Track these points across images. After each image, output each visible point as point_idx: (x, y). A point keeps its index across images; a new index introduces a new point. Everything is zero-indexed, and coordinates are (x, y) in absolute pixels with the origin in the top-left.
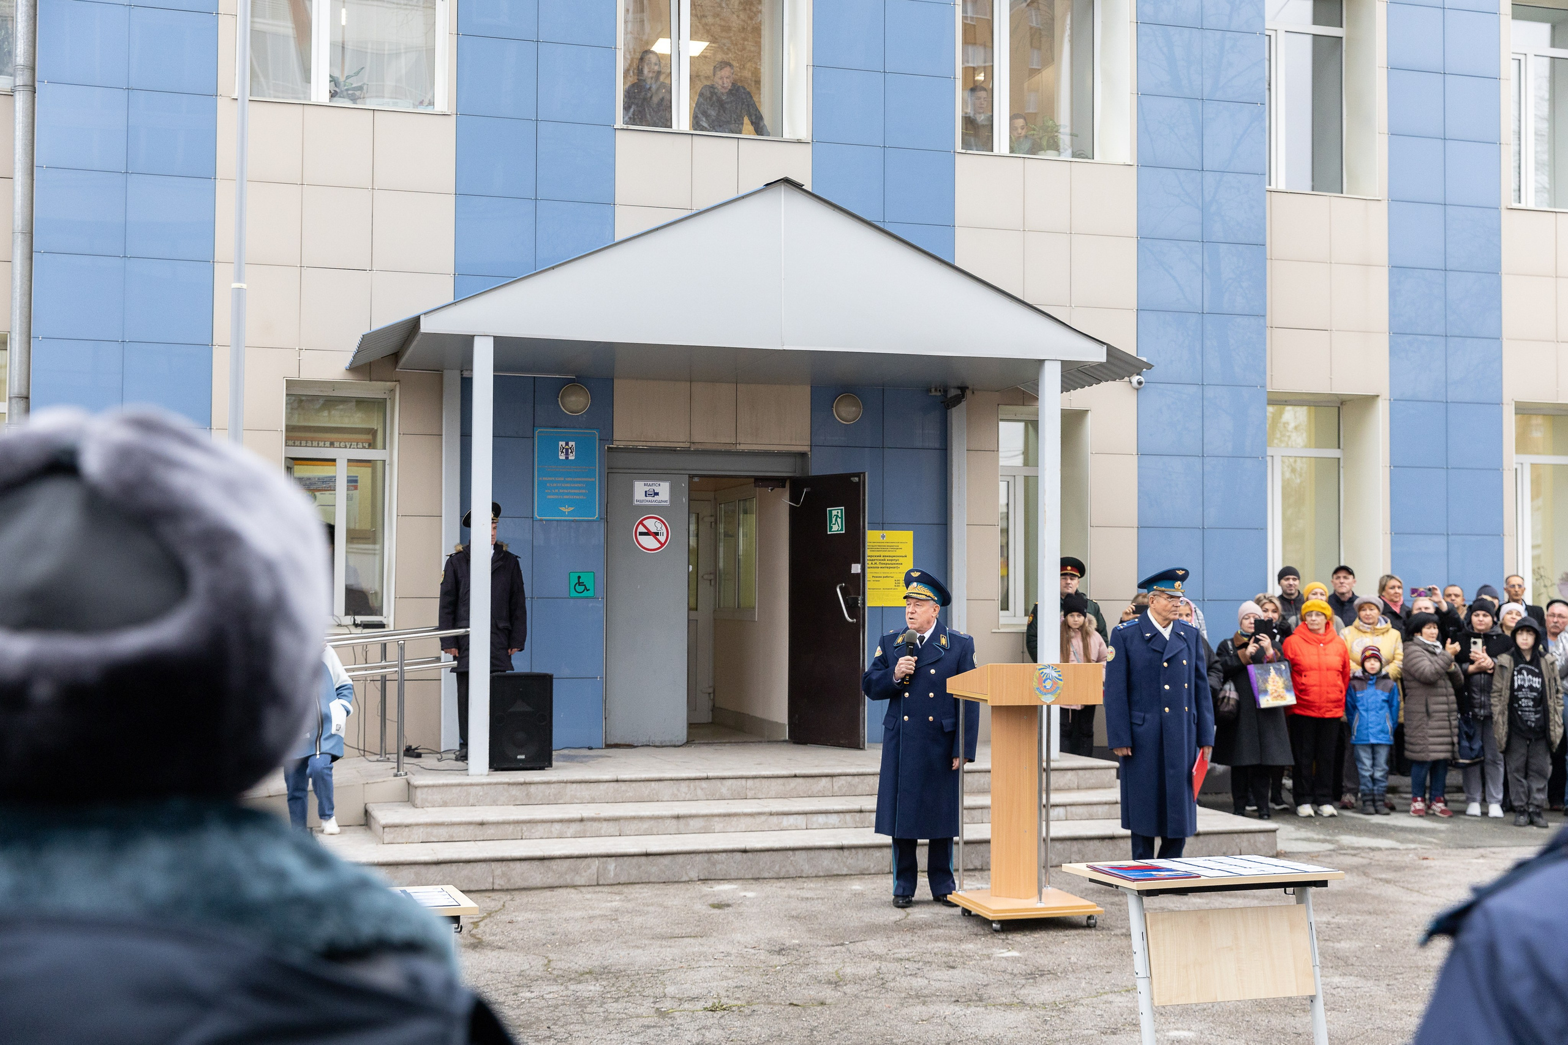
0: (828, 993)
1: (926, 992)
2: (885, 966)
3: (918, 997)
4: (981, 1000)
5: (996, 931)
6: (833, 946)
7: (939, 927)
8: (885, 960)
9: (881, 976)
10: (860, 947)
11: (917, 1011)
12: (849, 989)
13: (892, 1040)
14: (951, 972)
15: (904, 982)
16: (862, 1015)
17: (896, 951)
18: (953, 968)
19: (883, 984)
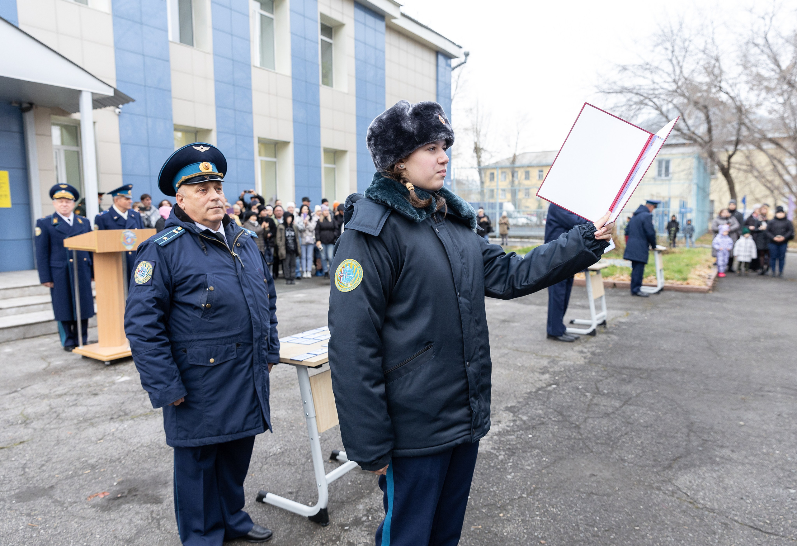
0: (23, 432)
1: (89, 416)
2: (55, 402)
3: (85, 421)
4: (126, 414)
5: (108, 366)
6: (10, 393)
7: (73, 368)
8: (51, 398)
9: (54, 410)
10: (29, 391)
11: (91, 432)
12: (36, 425)
13: (86, 461)
14: (97, 398)
15: (72, 412)
16: (55, 445)
17: (55, 390)
18: (96, 394)
19: (58, 416)
